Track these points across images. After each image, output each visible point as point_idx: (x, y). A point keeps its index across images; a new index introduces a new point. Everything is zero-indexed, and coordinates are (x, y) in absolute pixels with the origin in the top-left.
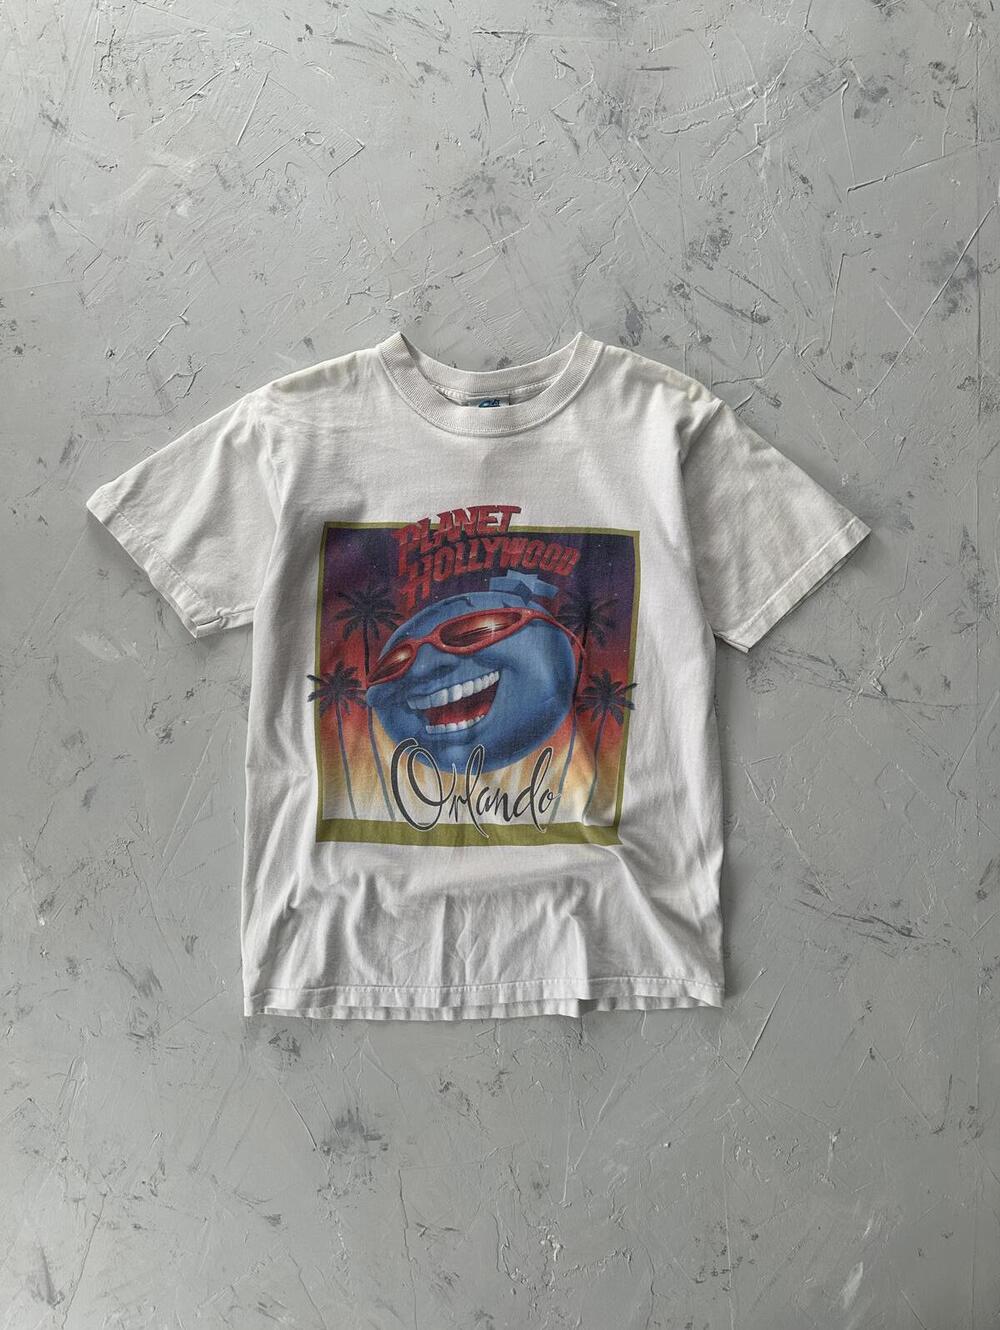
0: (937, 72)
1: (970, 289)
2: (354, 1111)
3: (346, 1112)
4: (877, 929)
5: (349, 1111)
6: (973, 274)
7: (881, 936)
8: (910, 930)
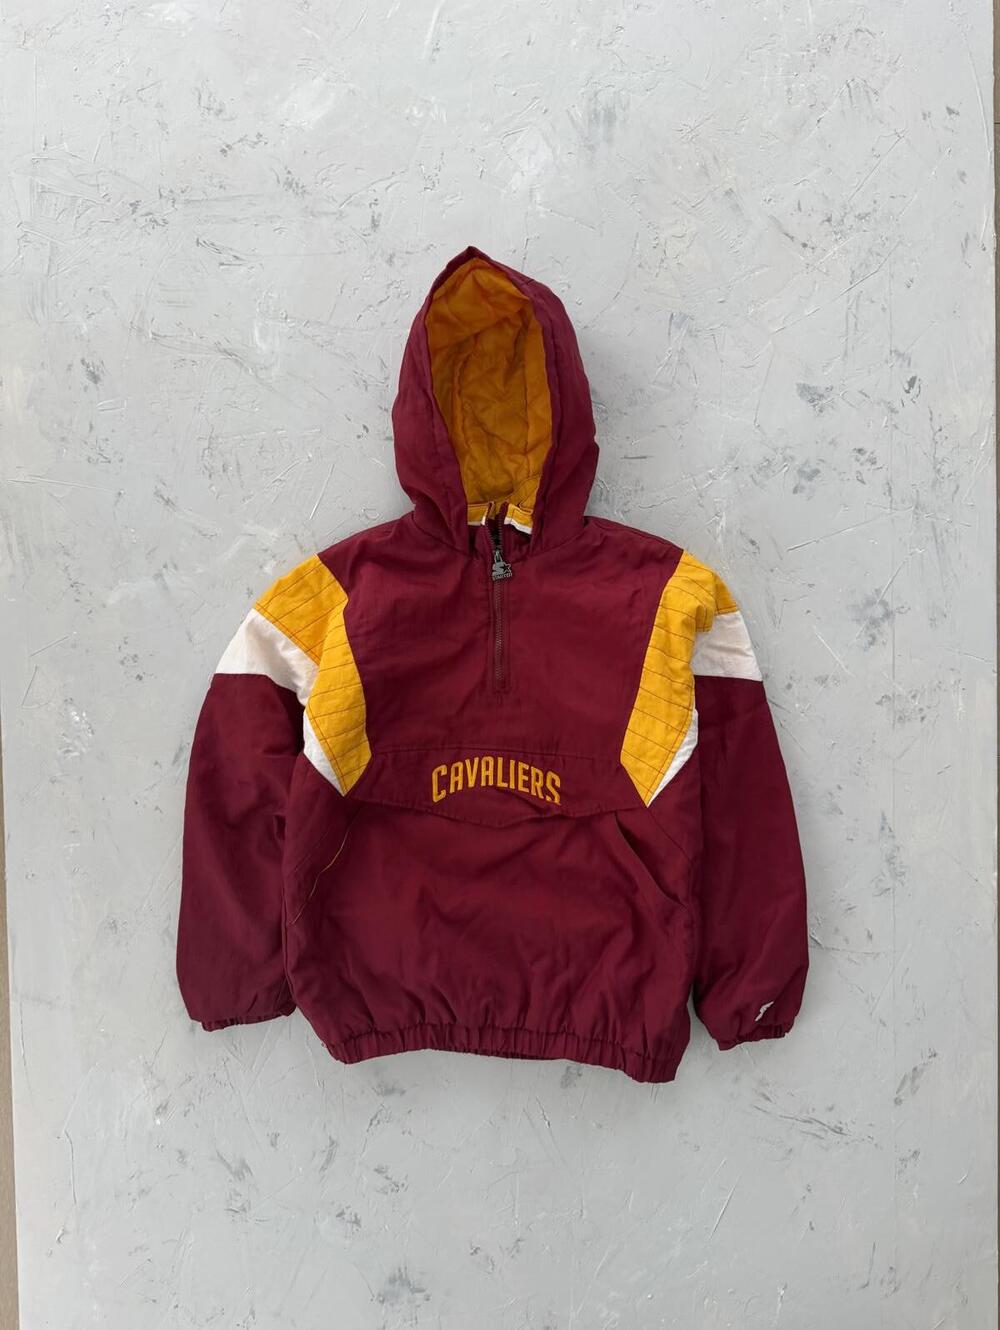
0: (860, 456)
1: (885, 626)
2: (403, 1271)
3: (397, 1271)
4: (814, 1128)
5: (400, 1270)
6: (888, 615)
7: (818, 1133)
8: (841, 1129)
